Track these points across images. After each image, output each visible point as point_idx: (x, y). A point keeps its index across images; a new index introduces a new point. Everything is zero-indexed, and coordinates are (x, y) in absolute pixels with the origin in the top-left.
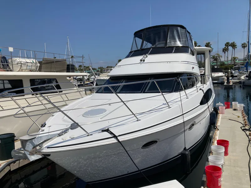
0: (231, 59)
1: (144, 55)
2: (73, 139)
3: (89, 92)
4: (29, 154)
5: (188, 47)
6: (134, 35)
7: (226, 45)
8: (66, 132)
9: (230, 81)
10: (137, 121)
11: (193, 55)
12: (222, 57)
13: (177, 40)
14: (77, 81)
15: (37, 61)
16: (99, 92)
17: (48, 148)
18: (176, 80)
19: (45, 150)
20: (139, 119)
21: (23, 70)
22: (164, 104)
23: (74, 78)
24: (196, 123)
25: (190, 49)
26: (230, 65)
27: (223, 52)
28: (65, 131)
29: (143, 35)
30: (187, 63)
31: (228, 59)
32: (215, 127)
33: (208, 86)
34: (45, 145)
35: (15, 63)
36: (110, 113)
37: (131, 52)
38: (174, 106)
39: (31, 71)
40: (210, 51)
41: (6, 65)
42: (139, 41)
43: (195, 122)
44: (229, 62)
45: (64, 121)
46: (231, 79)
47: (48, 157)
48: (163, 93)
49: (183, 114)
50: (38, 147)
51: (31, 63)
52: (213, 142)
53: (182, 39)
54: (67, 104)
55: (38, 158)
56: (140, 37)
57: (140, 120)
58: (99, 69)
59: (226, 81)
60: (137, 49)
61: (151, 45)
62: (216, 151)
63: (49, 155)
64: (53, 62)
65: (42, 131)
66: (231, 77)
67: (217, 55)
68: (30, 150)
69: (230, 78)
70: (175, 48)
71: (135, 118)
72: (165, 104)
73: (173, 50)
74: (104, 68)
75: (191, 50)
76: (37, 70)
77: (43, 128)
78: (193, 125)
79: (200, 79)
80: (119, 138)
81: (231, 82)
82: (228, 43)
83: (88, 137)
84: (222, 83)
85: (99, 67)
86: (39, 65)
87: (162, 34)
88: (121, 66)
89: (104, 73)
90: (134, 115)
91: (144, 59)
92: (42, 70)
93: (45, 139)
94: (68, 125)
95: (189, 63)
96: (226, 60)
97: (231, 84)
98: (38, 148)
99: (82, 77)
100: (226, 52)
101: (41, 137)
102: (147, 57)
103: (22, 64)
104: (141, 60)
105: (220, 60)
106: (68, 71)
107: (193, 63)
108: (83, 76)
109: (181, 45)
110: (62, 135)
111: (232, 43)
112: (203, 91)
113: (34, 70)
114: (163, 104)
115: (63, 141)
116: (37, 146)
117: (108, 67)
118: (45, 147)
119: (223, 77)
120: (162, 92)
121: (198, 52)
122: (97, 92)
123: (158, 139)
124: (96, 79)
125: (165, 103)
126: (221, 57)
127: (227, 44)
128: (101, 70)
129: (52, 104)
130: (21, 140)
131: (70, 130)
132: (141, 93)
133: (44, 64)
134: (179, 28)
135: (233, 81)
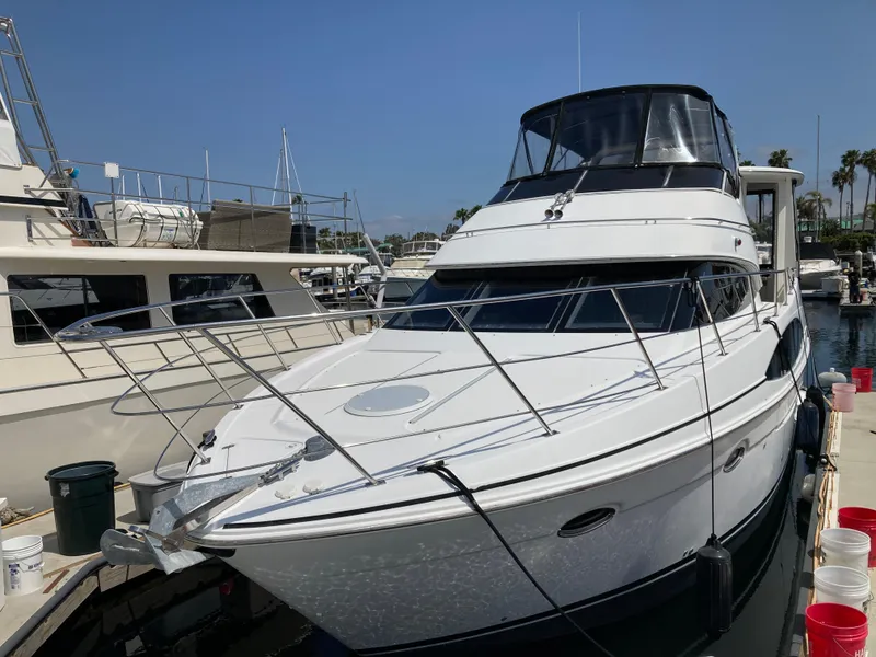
0: (862, 211)
1: (558, 195)
2: (314, 495)
3: (365, 324)
4: (161, 548)
5: (719, 167)
6: (522, 122)
7: (844, 161)
8: (291, 471)
9: (861, 289)
10: (544, 435)
11: (736, 196)
12: (831, 204)
13: (681, 141)
14: (313, 282)
15: (193, 212)
16: (396, 324)
17: (226, 526)
18: (686, 284)
19: (217, 536)
20: (552, 428)
21: (148, 244)
22: (637, 374)
23: (301, 274)
24: (751, 445)
25: (725, 174)
26: (860, 234)
27: (835, 184)
28: (286, 467)
29: (553, 122)
30: (717, 223)
31: (852, 212)
32: (824, 460)
33: (791, 310)
34: (218, 515)
35: (124, 218)
36: (441, 404)
37: (510, 184)
38: (676, 382)
39: (174, 246)
40: (794, 182)
41: (87, 226)
42: (539, 144)
43: (747, 441)
44: (855, 222)
45: (281, 426)
46: (866, 285)
47: (225, 559)
48: (641, 335)
49: (709, 413)
50: (194, 521)
51: (176, 218)
52: (818, 515)
53: (698, 135)
54: (286, 364)
55: (193, 563)
56: (542, 130)
57: (555, 432)
58: (386, 242)
59: (847, 292)
60: (529, 174)
61: (581, 159)
62: (839, 550)
63: (230, 553)
64: (248, 216)
65: (203, 462)
66: (864, 276)
67: (814, 195)
68: (164, 534)
69: (863, 280)
70: (671, 168)
71: (536, 423)
72: (642, 374)
73: (664, 176)
74: (405, 241)
75: (728, 176)
76: (193, 241)
77: (208, 453)
78: (740, 451)
79: (759, 284)
80: (477, 497)
81: (866, 296)
82: (852, 154)
83: (371, 489)
84: (834, 299)
85: (390, 234)
86: (200, 224)
87: (624, 119)
88: (475, 234)
89: (405, 255)
90: (535, 412)
91: (558, 208)
92: (210, 242)
93: (218, 494)
94: (296, 443)
95: (724, 224)
96: (844, 214)
97: (867, 302)
98: (192, 525)
99: (329, 269)
100: (846, 187)
101: (201, 486)
102: (569, 201)
103: (144, 220)
104: (549, 213)
105: (825, 214)
106: (295, 247)
107: (736, 226)
108: (333, 266)
109: (691, 159)
110: (277, 479)
111: (866, 155)
112: (776, 327)
113: (184, 242)
114: (633, 373)
115: (280, 501)
116: (189, 517)
117: (419, 236)
118: (219, 524)
119: (835, 277)
120: (637, 330)
121: (749, 185)
122: (389, 326)
123: (620, 504)
124: (384, 279)
125: (640, 370)
126: (826, 205)
127: (850, 158)
128: (397, 248)
129: (241, 361)
130: (133, 485)
131: (303, 461)
132: (550, 330)
133: (218, 221)
134: (687, 96)
135: (871, 290)
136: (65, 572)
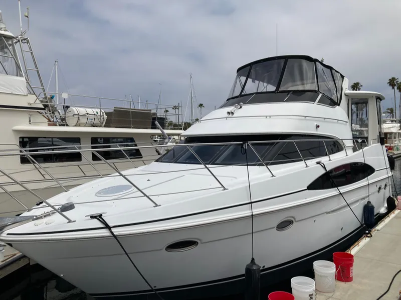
1: (236, 105)
10: (154, 206)
15: (103, 112)
17: (8, 234)
21: (81, 125)
25: (321, 95)
32: (367, 232)
35: (70, 114)
39: (93, 126)
43: (293, 217)
51: (94, 115)
57: (160, 206)
70: (291, 92)
76: (102, 124)
78: (291, 222)
80: (113, 230)
83: (69, 224)
86: (106, 117)
90: (147, 196)
92: (112, 124)
102: (241, 107)
103: (79, 115)
104: (229, 113)
106: (154, 127)
113: (98, 124)
121: (355, 100)
123: (200, 240)
136: (15, 255)
